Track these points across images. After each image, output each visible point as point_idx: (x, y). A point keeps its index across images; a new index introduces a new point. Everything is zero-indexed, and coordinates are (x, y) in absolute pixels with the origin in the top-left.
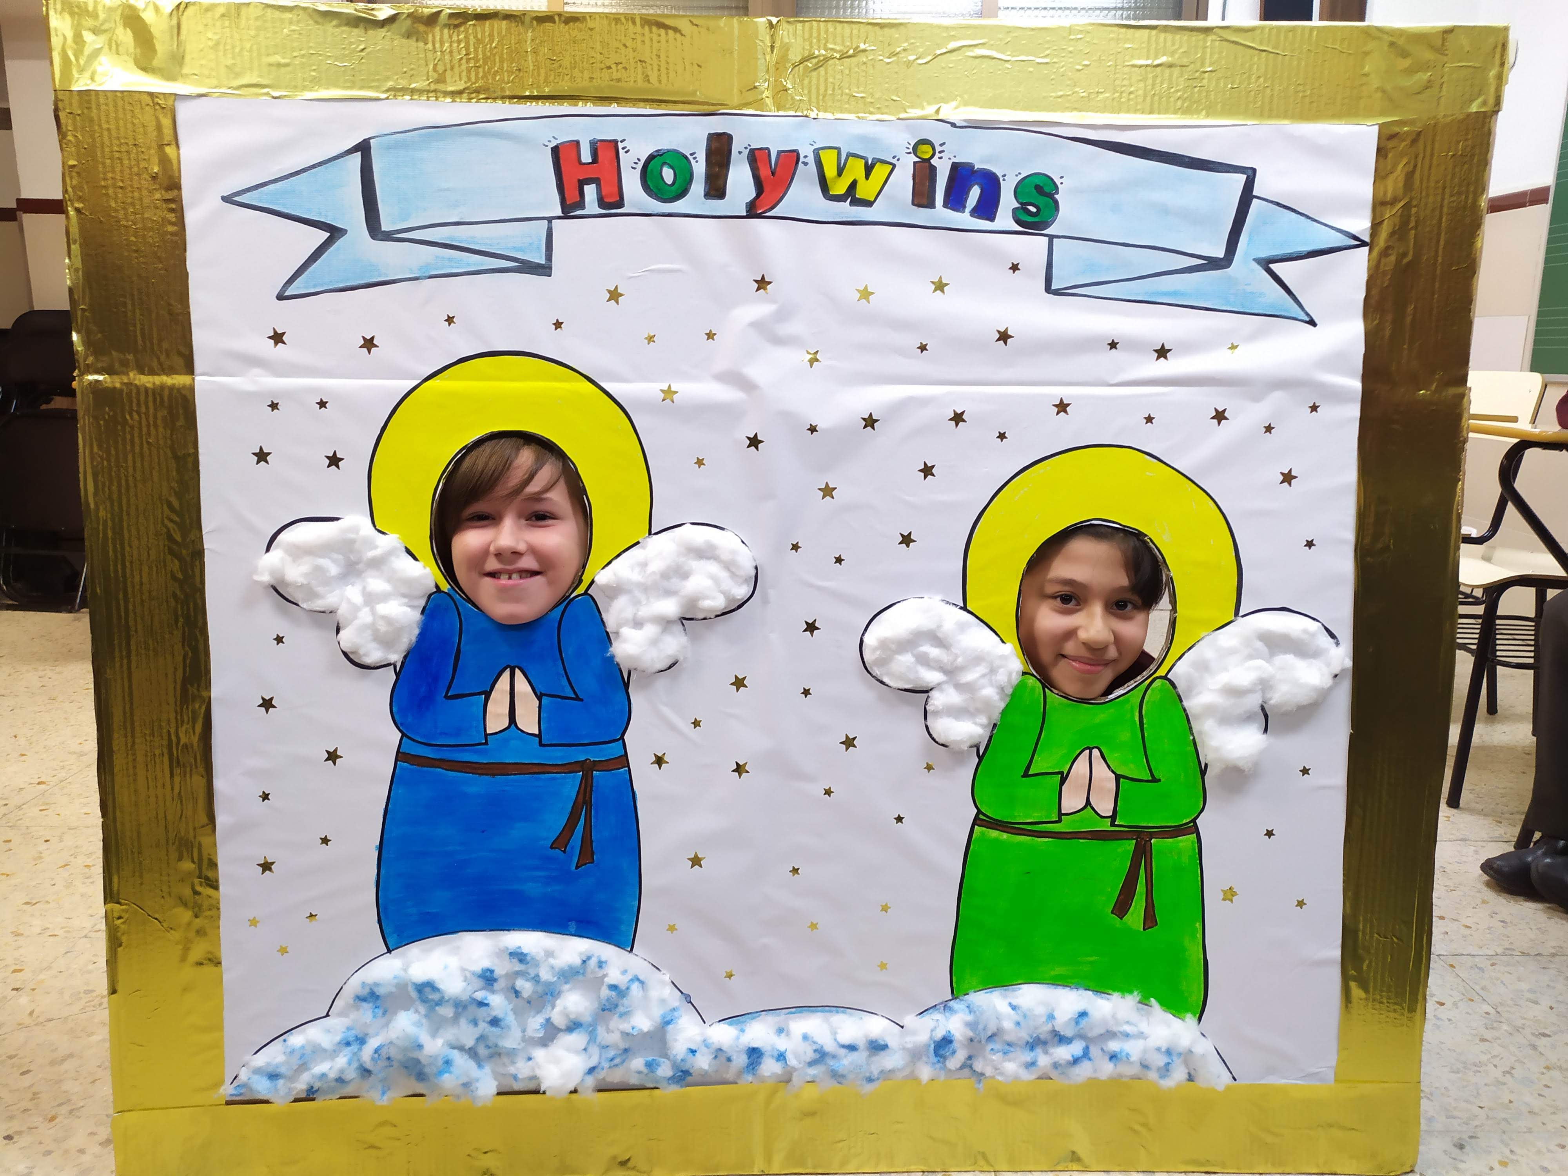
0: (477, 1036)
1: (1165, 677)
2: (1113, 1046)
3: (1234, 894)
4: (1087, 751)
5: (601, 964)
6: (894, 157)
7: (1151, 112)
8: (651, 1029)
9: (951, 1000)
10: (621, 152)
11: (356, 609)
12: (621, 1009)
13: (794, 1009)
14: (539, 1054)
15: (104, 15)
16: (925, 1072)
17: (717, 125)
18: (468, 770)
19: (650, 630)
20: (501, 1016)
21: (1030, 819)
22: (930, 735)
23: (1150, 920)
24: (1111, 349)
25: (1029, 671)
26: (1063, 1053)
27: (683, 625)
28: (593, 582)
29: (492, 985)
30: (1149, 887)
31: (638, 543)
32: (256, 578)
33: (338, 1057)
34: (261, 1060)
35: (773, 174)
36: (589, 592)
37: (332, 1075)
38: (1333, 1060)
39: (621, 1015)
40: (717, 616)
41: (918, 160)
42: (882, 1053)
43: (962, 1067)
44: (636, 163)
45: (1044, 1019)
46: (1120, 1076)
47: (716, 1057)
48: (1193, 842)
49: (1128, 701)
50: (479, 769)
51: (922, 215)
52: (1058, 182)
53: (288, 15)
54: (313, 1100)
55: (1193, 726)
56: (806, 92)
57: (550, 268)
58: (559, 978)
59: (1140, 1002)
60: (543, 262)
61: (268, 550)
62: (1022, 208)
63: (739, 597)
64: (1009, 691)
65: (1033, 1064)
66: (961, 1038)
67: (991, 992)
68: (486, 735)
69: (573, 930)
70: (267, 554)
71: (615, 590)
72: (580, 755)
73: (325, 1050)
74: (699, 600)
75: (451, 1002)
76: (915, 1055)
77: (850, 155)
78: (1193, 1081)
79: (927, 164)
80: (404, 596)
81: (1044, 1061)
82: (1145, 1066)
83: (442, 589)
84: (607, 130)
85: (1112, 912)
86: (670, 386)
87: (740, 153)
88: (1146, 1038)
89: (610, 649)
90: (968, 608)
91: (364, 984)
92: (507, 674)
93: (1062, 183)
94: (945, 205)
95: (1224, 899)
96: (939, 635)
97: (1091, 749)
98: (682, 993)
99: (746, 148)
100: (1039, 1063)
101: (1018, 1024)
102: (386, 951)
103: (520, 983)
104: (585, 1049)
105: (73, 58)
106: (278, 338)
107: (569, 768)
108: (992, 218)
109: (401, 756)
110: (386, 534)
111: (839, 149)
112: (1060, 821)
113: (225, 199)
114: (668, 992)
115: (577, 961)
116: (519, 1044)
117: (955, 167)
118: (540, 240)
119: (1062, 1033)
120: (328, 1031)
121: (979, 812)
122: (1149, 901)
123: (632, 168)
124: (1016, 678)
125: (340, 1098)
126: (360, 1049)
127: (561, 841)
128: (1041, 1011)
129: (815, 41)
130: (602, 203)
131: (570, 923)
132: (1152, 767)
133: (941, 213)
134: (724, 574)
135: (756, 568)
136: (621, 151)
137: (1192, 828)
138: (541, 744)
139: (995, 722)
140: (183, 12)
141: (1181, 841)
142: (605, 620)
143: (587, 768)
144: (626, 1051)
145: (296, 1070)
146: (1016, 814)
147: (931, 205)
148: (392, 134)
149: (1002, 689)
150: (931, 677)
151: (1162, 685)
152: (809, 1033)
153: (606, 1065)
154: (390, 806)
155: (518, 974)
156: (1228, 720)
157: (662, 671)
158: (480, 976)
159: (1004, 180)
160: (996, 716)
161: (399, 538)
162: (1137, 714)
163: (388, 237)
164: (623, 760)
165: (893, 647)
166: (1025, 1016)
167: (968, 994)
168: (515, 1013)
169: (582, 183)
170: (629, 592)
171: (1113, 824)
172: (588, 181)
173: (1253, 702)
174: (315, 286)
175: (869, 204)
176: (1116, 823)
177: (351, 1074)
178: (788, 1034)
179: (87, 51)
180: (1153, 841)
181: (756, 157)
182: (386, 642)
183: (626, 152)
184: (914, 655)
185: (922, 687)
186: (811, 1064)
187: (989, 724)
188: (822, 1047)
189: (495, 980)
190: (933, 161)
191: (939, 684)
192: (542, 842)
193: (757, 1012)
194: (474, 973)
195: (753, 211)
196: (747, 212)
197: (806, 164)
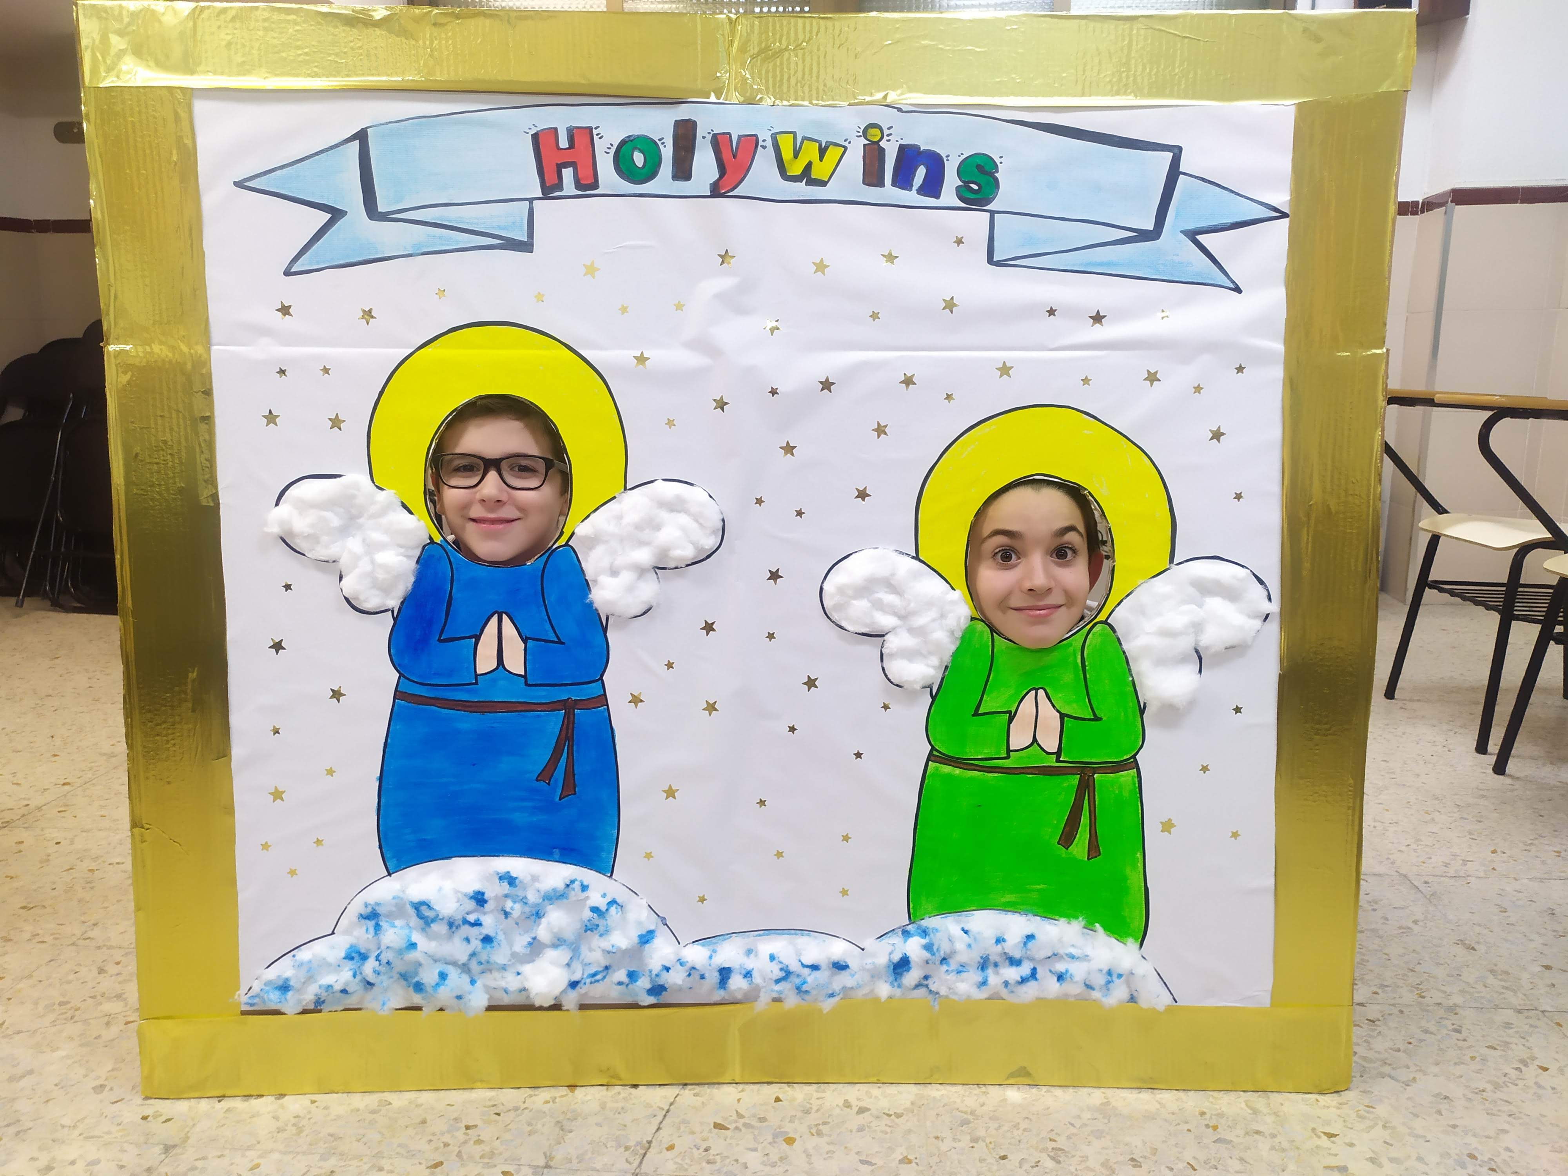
0: (469, 952)
1: (1105, 622)
2: (1060, 967)
3: (1173, 826)
4: (1034, 691)
5: (584, 888)
6: (845, 140)
7: (1083, 95)
8: (629, 947)
9: (908, 925)
10: (596, 138)
11: (357, 558)
12: (601, 928)
13: (762, 932)
14: (527, 969)
15: (128, 19)
16: (884, 989)
17: (683, 112)
18: (460, 708)
19: (627, 577)
20: (492, 934)
21: (981, 754)
22: (886, 676)
23: (1094, 850)
24: (1049, 316)
25: (978, 617)
26: (1012, 974)
27: (656, 573)
28: (573, 534)
29: (483, 906)
30: (1093, 820)
31: (614, 498)
32: (266, 530)
33: (342, 971)
34: (272, 974)
35: (734, 157)
36: (570, 543)
37: (338, 987)
38: (1268, 983)
39: (601, 935)
40: (688, 565)
41: (868, 142)
42: (843, 972)
43: (918, 986)
44: (609, 148)
45: (994, 941)
46: (1067, 996)
47: (689, 975)
48: (1133, 777)
49: (1070, 645)
50: (470, 707)
51: (872, 194)
52: (998, 161)
53: (293, 17)
54: (320, 1011)
55: (1132, 668)
56: (764, 81)
57: (532, 245)
58: (544, 900)
59: (1085, 927)
60: (525, 238)
61: (277, 504)
62: (965, 186)
63: (707, 547)
64: (959, 634)
65: (984, 983)
66: (916, 960)
67: (946, 917)
68: (476, 675)
69: (557, 857)
70: (277, 508)
71: (593, 541)
72: (562, 694)
73: (330, 965)
74: (669, 550)
75: (445, 921)
76: (874, 975)
77: (805, 139)
78: (1136, 1003)
79: (876, 146)
80: (401, 546)
81: (994, 979)
82: (1089, 987)
83: (435, 541)
84: (583, 117)
85: (1058, 843)
86: (642, 353)
87: (704, 137)
88: (1089, 961)
89: (590, 596)
90: (920, 558)
91: (366, 905)
92: (495, 620)
93: (1001, 163)
94: (894, 184)
95: (1162, 831)
96: (892, 582)
97: (1037, 690)
98: (658, 916)
99: (709, 133)
100: (989, 982)
101: (969, 946)
102: (386, 874)
103: (509, 904)
104: (568, 965)
105: (100, 58)
106: (285, 310)
107: (553, 706)
108: (937, 196)
109: (398, 694)
110: (384, 490)
111: (794, 134)
112: (1008, 757)
113: (238, 184)
114: (645, 913)
115: (560, 885)
116: (510, 960)
117: (902, 149)
118: (522, 220)
119: (1011, 954)
120: (333, 948)
121: (933, 748)
122: (1093, 832)
123: (606, 152)
124: (964, 622)
125: (344, 1010)
126: (363, 964)
127: (546, 774)
128: (990, 934)
129: (771, 34)
130: (579, 185)
131: (554, 850)
132: (1094, 707)
133: (889, 192)
134: (695, 525)
135: (723, 521)
136: (595, 135)
137: (1132, 764)
138: (527, 684)
139: (946, 664)
140: (199, 15)
141: (1122, 776)
142: (584, 569)
143: (569, 706)
144: (607, 968)
145: (304, 983)
146: (968, 750)
147: (880, 183)
148: (387, 123)
149: (952, 633)
150: (885, 621)
151: (1103, 629)
152: (775, 953)
153: (588, 981)
154: (389, 741)
155: (506, 896)
156: (1163, 661)
157: (637, 616)
158: (471, 898)
159: (948, 160)
160: (947, 658)
161: (395, 493)
162: (1079, 657)
163: (384, 217)
164: (602, 699)
165: (850, 592)
166: (975, 939)
167: (923, 919)
168: (504, 933)
169: (560, 167)
170: (606, 542)
171: (1058, 760)
172: (566, 165)
173: (1186, 644)
174: (318, 263)
175: (823, 183)
176: (1061, 759)
177: (355, 986)
178: (756, 956)
179: (113, 52)
180: (1096, 776)
181: (718, 142)
182: (386, 591)
183: (600, 138)
184: (869, 601)
185: (878, 631)
186: (778, 981)
187: (941, 666)
188: (787, 966)
189: (486, 902)
190: (882, 144)
191: (894, 629)
192: (528, 775)
193: (728, 934)
194: (466, 895)
195: (716, 191)
196: (711, 192)
197: (764, 147)
